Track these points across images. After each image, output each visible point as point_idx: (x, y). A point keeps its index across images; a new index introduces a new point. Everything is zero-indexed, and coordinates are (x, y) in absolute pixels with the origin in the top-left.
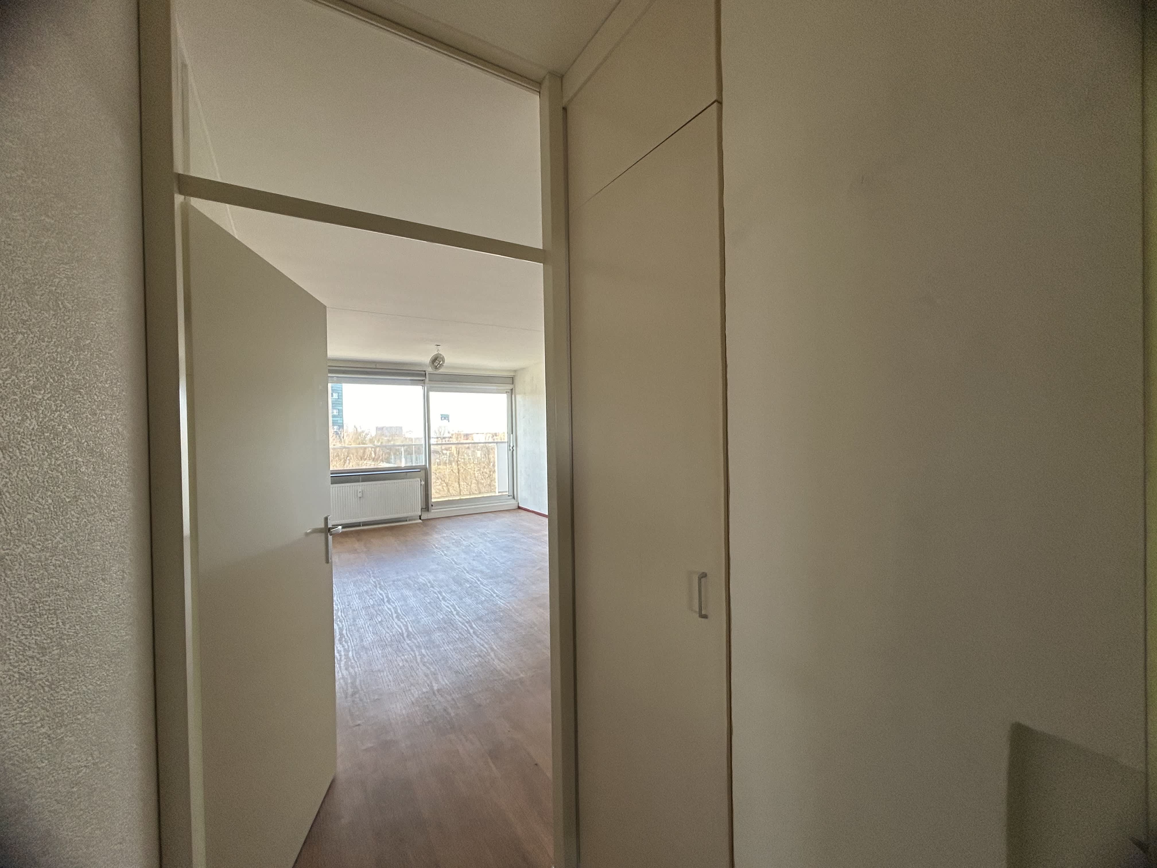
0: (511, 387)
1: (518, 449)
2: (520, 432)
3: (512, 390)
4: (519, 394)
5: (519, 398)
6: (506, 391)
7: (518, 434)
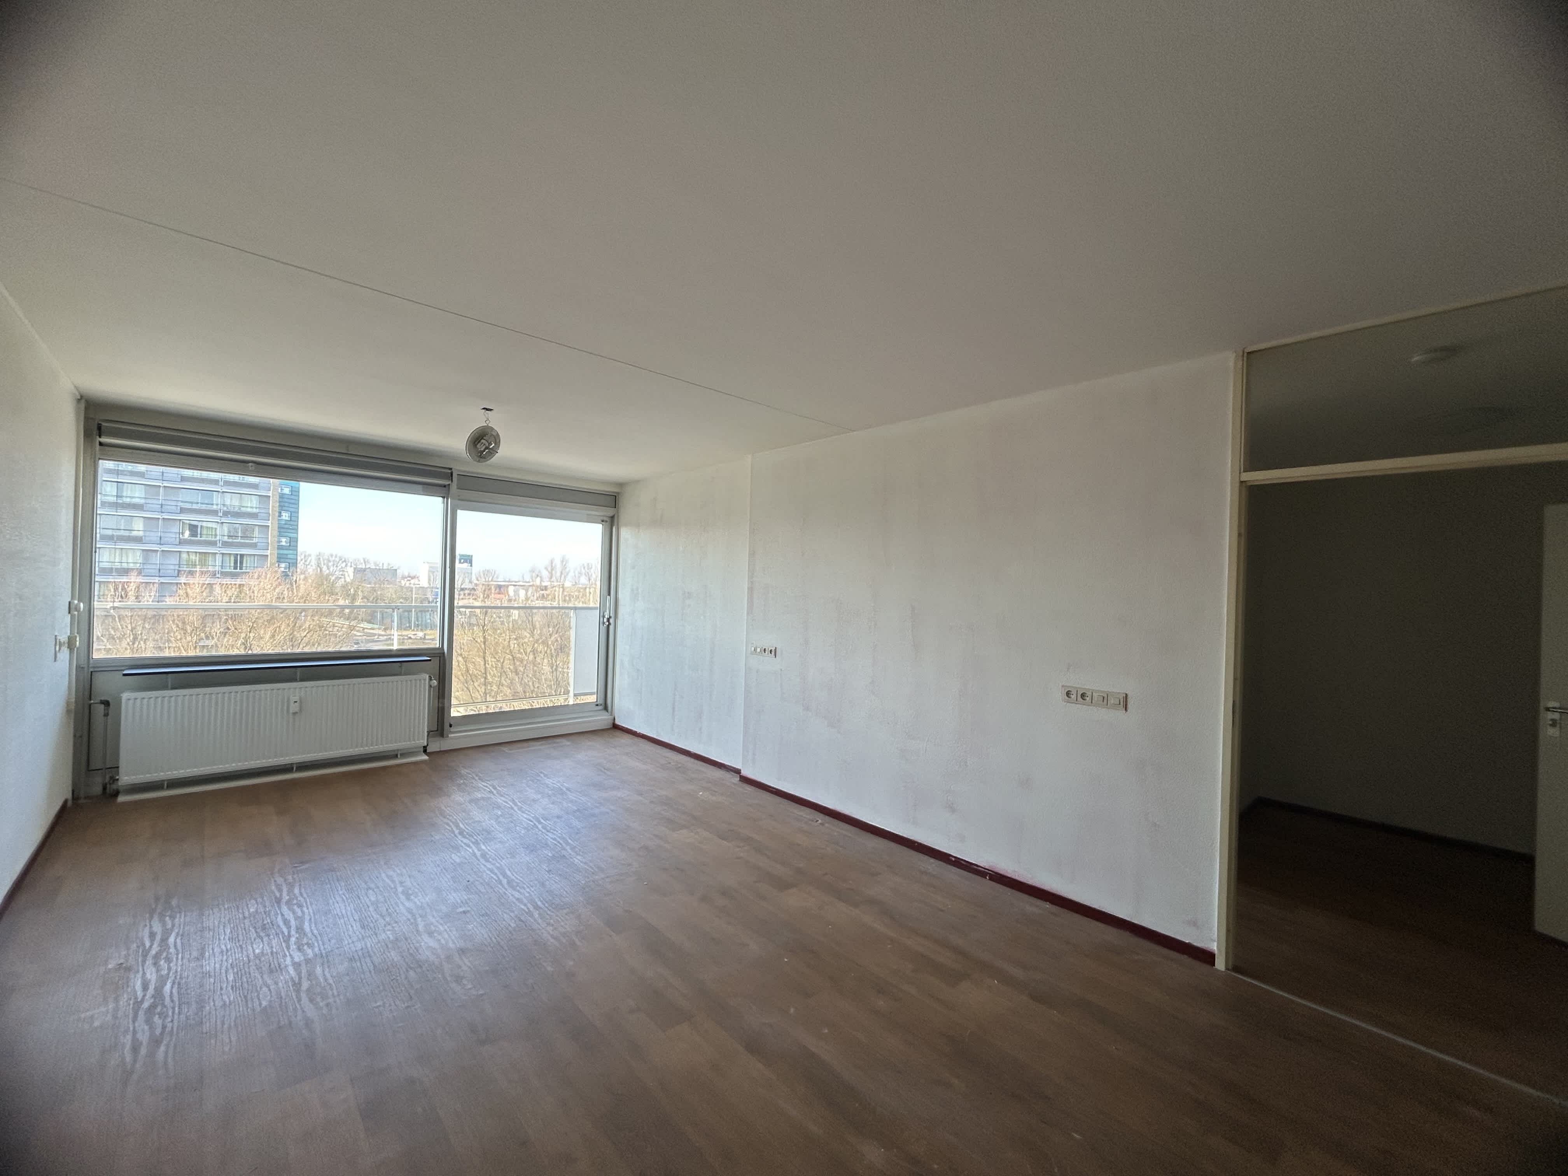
0: (610, 512)
1: (619, 622)
2: (624, 595)
3: (612, 517)
4: (626, 525)
5: (626, 534)
6: (602, 518)
7: (620, 596)
